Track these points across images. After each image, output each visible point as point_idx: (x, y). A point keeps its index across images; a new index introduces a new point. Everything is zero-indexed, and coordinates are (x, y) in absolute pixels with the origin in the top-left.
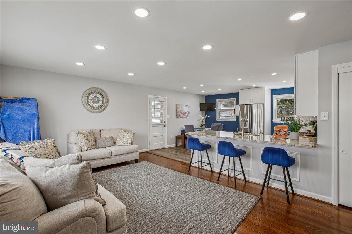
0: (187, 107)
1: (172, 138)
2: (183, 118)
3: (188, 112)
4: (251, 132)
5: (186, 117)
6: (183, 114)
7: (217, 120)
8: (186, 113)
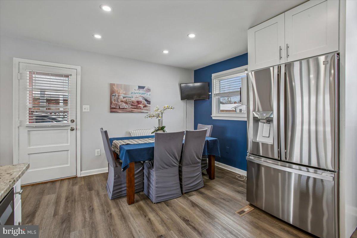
0: (141, 91)
1: (96, 155)
2: (131, 112)
3: (146, 100)
4: (283, 158)
5: (139, 110)
6: (132, 105)
7: (213, 118)
8: (138, 102)
